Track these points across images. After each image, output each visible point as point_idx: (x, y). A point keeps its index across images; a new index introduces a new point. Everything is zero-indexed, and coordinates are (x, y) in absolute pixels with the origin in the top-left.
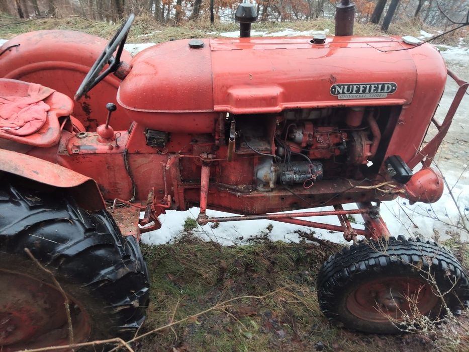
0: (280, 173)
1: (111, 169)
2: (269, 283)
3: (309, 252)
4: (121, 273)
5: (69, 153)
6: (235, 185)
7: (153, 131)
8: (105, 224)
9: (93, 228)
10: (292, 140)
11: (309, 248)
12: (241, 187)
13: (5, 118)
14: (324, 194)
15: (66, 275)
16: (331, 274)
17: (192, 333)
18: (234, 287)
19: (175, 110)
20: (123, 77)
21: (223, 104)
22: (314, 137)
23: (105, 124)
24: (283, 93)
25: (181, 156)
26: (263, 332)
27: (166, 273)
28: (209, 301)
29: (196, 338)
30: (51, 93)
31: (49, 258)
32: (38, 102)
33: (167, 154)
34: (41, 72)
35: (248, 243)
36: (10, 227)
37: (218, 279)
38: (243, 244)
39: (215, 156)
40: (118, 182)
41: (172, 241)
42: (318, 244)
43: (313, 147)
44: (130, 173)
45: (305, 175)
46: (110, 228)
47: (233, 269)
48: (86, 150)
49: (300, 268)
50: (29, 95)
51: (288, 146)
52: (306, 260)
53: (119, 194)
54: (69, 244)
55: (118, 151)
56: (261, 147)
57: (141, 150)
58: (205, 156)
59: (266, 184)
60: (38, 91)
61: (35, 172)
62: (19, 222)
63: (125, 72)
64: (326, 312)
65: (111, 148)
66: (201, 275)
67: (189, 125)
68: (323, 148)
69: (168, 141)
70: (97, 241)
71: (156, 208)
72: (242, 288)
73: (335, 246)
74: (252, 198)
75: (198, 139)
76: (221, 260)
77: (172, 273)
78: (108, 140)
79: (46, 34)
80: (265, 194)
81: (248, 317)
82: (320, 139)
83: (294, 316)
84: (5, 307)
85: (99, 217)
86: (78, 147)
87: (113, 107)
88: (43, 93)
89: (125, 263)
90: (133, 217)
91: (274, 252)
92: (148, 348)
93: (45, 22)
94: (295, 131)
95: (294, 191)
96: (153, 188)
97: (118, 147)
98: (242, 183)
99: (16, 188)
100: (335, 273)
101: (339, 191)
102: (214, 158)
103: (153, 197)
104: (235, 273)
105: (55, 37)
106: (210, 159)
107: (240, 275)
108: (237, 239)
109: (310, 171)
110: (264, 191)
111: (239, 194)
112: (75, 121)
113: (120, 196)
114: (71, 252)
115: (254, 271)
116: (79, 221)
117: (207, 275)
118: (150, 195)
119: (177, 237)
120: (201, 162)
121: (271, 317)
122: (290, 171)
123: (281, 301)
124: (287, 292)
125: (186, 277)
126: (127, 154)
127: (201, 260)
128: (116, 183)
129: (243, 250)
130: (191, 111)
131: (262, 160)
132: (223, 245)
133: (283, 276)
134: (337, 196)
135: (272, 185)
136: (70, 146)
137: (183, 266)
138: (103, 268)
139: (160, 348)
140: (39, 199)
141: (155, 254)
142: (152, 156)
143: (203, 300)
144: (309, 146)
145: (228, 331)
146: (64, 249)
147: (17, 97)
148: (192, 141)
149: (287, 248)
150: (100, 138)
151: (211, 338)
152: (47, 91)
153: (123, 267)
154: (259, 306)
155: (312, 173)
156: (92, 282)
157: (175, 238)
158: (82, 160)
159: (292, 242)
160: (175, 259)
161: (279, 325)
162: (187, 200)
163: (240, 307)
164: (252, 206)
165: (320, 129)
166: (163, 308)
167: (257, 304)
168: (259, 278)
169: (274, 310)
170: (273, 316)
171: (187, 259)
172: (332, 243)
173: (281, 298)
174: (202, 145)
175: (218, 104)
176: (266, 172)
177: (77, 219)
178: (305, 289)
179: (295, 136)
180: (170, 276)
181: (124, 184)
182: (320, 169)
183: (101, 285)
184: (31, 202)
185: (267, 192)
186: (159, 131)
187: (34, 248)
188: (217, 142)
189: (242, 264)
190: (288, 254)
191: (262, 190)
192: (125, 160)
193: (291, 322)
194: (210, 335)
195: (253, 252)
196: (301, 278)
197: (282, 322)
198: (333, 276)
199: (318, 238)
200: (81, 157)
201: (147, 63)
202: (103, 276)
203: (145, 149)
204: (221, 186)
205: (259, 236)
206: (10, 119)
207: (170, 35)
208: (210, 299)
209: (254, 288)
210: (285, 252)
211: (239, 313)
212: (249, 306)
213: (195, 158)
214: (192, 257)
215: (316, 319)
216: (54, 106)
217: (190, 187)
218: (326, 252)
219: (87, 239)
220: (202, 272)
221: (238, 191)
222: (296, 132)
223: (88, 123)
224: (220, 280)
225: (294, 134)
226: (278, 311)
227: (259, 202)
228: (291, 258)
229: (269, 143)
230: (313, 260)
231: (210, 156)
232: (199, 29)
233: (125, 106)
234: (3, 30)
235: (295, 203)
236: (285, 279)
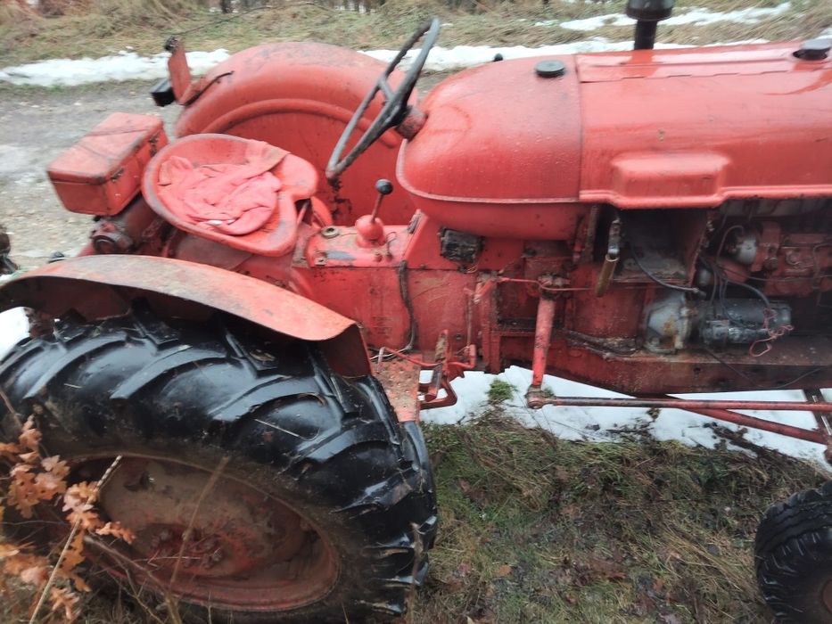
0: (700, 321)
1: (376, 294)
2: (648, 521)
3: (734, 468)
4: (399, 494)
5: (309, 264)
6: (599, 336)
7: (454, 232)
8: (373, 403)
9: (356, 412)
10: (732, 257)
11: (734, 462)
12: (611, 341)
13: (213, 202)
14: (787, 367)
15: (309, 492)
16: (794, 531)
17: (502, 596)
18: (580, 519)
19: (504, 198)
20: (411, 135)
21: (599, 189)
22: (780, 253)
23: (370, 214)
24: (728, 169)
25: (504, 279)
26: (634, 613)
27: (456, 478)
28: (533, 539)
29: (509, 605)
30: (281, 157)
31: (284, 462)
32: (261, 175)
33: (477, 275)
34: (264, 118)
35: (609, 439)
36: (228, 407)
37: (550, 501)
38: (599, 440)
39: (568, 282)
40: (387, 316)
41: (466, 419)
42: (753, 455)
43: (775, 273)
44: (407, 303)
45: (753, 328)
46: (380, 410)
47: (580, 486)
48: (338, 259)
49: (713, 498)
50: (248, 162)
51: (722, 269)
52: (727, 484)
53: (387, 337)
54: (317, 439)
55: (390, 264)
56: (666, 271)
57: (431, 264)
58: (548, 280)
59: (667, 340)
60: (261, 153)
61: (267, 311)
62: (241, 398)
63: (415, 127)
64: (774, 600)
65: (379, 259)
66: (519, 490)
67: (526, 225)
68: (797, 276)
69: (481, 249)
70: (361, 436)
71: (450, 367)
72: (596, 524)
73: (790, 463)
74: (633, 364)
75: (538, 249)
76: (558, 467)
77: (466, 479)
78: (373, 243)
79: (275, 51)
80: (662, 358)
81: (608, 581)
82: (794, 259)
83: (698, 592)
84: (211, 524)
85: (362, 389)
86: (324, 254)
87: (386, 186)
88: (270, 157)
89: (404, 474)
90: (409, 380)
91: (661, 462)
92: (424, 611)
93: (259, 17)
94: (740, 239)
95: (724, 357)
96: (446, 332)
97: (390, 257)
98: (614, 334)
99: (237, 337)
100: (804, 532)
101: (821, 364)
102: (565, 286)
103: (445, 349)
104: (583, 493)
105: (289, 56)
106: (558, 287)
107: (593, 497)
108: (587, 427)
109: (766, 322)
110: (660, 354)
111: (608, 354)
112: (319, 207)
113: (388, 340)
114: (322, 454)
115: (619, 495)
116: (334, 398)
117: (531, 491)
118: (440, 345)
119: (475, 413)
120: (540, 291)
121: (652, 587)
122: (720, 318)
123: (673, 559)
124: (686, 544)
125: (493, 490)
126: (405, 271)
127: (520, 462)
128: (382, 319)
129: (600, 451)
130: (535, 201)
131: (662, 293)
132: (561, 437)
133: (678, 511)
134: (816, 373)
135: (678, 344)
136: (311, 252)
137: (487, 469)
138: (370, 484)
139: (444, 613)
140: (271, 358)
141: (437, 441)
142: (448, 274)
143: (522, 537)
144: (766, 270)
145: (569, 601)
146: (310, 448)
147: (229, 165)
148: (526, 251)
149: (688, 456)
150: (361, 239)
151: (535, 610)
152: (277, 153)
153: (401, 481)
154: (628, 562)
155: (770, 327)
156: (350, 506)
157: (472, 414)
158: (329, 276)
159: (700, 446)
160: (472, 454)
161: (668, 604)
162: (504, 356)
163: (591, 560)
164: (632, 379)
165: (795, 238)
166: (451, 542)
167: (625, 559)
168: (629, 507)
169: (657, 574)
170: (655, 586)
171: (494, 457)
172: (785, 456)
173: (673, 554)
174: (545, 260)
175: (589, 187)
176: (668, 317)
177: (331, 394)
178: (722, 541)
179: (739, 250)
180: (462, 483)
181: (395, 321)
182: (786, 318)
183: (364, 512)
184: (260, 362)
185: (666, 354)
186: (468, 235)
187: (262, 444)
188: (576, 257)
189: (598, 478)
190: (689, 468)
191: (657, 350)
192: (400, 280)
193: (691, 603)
194: (534, 605)
195: (619, 457)
196: (715, 518)
197: (672, 601)
198: (799, 536)
199: (753, 441)
200: (327, 271)
201: (456, 108)
202: (369, 498)
203: (437, 262)
204: (573, 337)
205: (631, 427)
206: (220, 206)
207: (467, 31)
208: (535, 536)
209: (619, 526)
210: (683, 464)
211: (590, 572)
212: (608, 559)
213: (529, 283)
214: (503, 454)
215: (746, 607)
216: (289, 182)
217: (512, 334)
218: (769, 471)
219: (346, 433)
220: (521, 485)
221: (607, 349)
222: (742, 243)
223: (335, 206)
224: (555, 503)
225: (738, 246)
226: (666, 577)
227: (648, 372)
228: (696, 477)
229: (683, 262)
230: (741, 486)
231: (559, 282)
232: (520, 16)
233: (412, 190)
234: (198, 36)
235: (723, 380)
236: (681, 516)
